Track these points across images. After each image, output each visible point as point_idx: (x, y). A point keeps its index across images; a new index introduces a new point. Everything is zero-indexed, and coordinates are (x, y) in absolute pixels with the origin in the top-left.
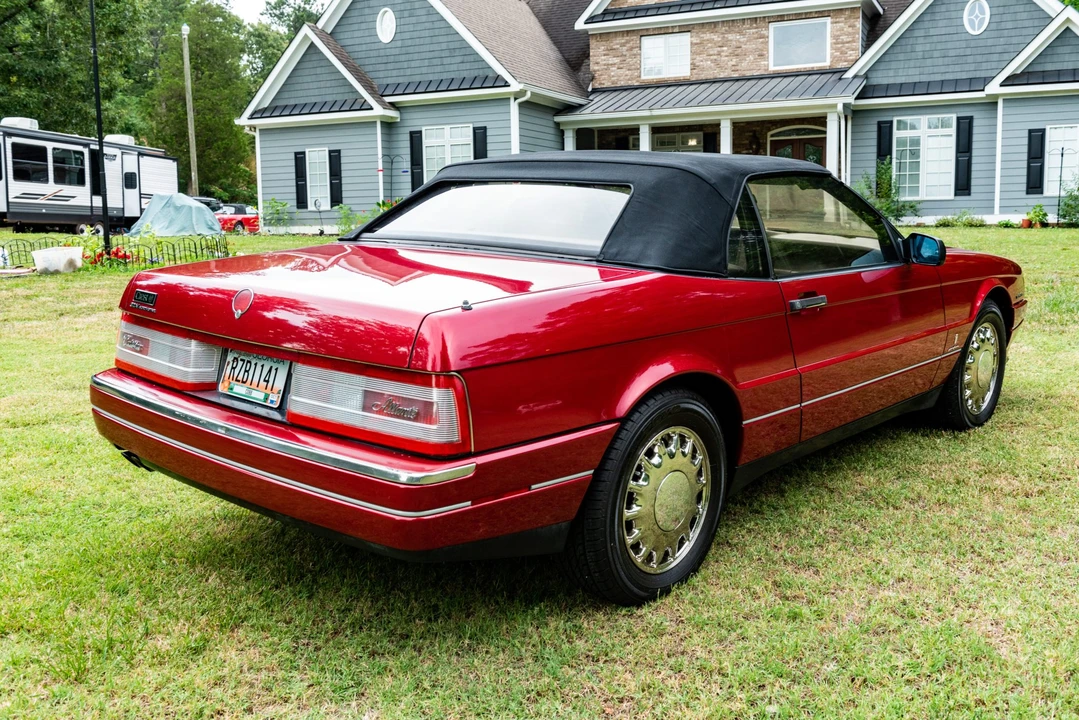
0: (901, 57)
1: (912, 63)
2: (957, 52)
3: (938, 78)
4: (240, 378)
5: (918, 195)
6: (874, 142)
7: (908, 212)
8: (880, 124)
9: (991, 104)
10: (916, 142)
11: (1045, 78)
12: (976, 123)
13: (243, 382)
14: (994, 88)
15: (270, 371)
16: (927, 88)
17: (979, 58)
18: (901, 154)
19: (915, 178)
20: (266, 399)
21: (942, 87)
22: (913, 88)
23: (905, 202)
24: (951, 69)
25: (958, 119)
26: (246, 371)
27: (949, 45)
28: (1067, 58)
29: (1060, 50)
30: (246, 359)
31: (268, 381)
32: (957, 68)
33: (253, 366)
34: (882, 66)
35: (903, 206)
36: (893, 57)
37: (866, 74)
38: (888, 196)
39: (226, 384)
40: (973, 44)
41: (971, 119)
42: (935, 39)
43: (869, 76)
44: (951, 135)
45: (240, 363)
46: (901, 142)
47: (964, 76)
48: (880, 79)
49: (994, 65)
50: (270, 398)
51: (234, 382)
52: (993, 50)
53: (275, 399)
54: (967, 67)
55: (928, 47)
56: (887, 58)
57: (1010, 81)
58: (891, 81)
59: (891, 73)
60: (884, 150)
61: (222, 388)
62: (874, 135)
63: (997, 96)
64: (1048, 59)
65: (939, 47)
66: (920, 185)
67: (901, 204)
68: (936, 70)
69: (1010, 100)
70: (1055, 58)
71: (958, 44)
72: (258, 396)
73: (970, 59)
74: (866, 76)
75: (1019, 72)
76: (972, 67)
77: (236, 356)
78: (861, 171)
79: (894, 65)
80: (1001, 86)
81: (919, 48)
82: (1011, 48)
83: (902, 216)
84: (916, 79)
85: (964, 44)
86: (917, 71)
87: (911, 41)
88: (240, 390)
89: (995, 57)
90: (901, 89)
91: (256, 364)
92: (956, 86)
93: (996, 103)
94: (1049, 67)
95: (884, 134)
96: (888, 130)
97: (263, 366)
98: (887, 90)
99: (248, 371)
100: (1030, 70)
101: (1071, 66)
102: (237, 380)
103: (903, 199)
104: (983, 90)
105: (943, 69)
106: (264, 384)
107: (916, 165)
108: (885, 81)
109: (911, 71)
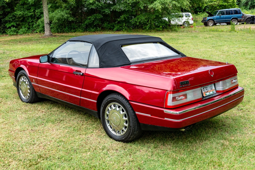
4: (206, 91)
13: (207, 92)
15: (211, 87)
20: (213, 92)
30: (205, 87)
33: (207, 88)
39: (205, 94)
45: (205, 88)
50: (214, 92)
51: (206, 93)
53: (215, 91)
61: (204, 96)
72: (211, 93)
77: (203, 87)
88: (208, 94)
97: (209, 87)
102: (206, 92)
106: (211, 90)
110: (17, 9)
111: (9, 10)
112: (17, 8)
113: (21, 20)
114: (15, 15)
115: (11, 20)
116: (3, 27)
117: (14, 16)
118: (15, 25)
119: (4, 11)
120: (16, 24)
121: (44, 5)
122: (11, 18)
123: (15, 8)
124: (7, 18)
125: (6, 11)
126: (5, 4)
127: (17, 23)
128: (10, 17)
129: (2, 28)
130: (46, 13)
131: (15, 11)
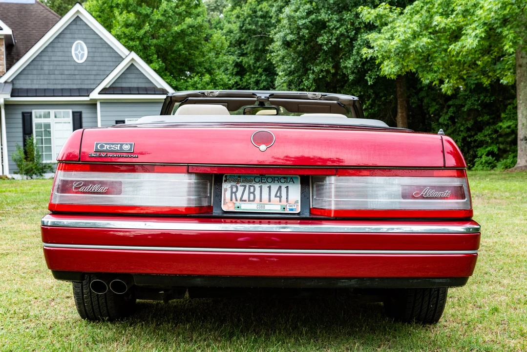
0: (35, 72)
1: (42, 77)
2: (70, 72)
3: (59, 87)
4: (245, 199)
5: (51, 159)
6: (21, 125)
7: (49, 170)
8: (23, 114)
9: (93, 105)
10: (48, 126)
11: (123, 91)
12: (84, 115)
13: (249, 201)
14: (95, 95)
15: (280, 190)
16: (53, 93)
17: (83, 77)
18: (39, 134)
19: (49, 149)
20: (284, 209)
21: (62, 92)
22: (45, 92)
23: (45, 164)
24: (66, 82)
25: (73, 113)
26: (250, 193)
27: (64, 68)
28: (133, 80)
29: (129, 76)
30: (247, 184)
31: (280, 197)
32: (70, 82)
33: (258, 189)
34: (22, 77)
35: (45, 166)
36: (29, 72)
37: (12, 81)
38: (32, 160)
39: (230, 205)
40: (79, 68)
41: (81, 113)
42: (56, 63)
43: (14, 82)
44: (70, 123)
45: (241, 189)
46: (39, 126)
47: (75, 87)
48: (22, 85)
49: (92, 82)
50: (289, 208)
51: (239, 202)
52: (91, 72)
53: (295, 207)
54: (76, 82)
55: (51, 68)
56: (25, 72)
57: (104, 91)
58: (29, 87)
59: (29, 82)
60: (27, 130)
61: (225, 208)
62: (21, 121)
63: (96, 100)
64: (123, 80)
65: (58, 68)
66: (52, 153)
67: (43, 165)
68: (57, 82)
69: (104, 103)
70: (127, 80)
71: (69, 68)
72: (273, 207)
73: (78, 77)
74: (12, 82)
75: (108, 87)
76: (79, 82)
77: (233, 184)
78: (14, 144)
79: (30, 77)
80: (99, 94)
81: (46, 68)
82: (101, 73)
83: (45, 172)
84: (45, 87)
85: (73, 68)
86: (46, 82)
87: (40, 63)
88: (249, 207)
89: (92, 77)
90: (36, 92)
91: (261, 187)
92: (71, 92)
93: (96, 104)
94: (124, 85)
95: (27, 120)
96: (29, 117)
97: (269, 187)
98: (27, 92)
99: (253, 193)
100: (114, 86)
101: (135, 85)
103: (44, 162)
104: (88, 96)
105: (61, 82)
106: (275, 199)
107: (49, 141)
108: (25, 87)
109: (42, 82)
110: (506, 117)
111: (486, 118)
112: (506, 114)
113: (510, 139)
114: (498, 129)
115: (488, 139)
116: (473, 155)
117: (496, 131)
118: (496, 150)
119: (476, 122)
120: (499, 149)
121: (520, 95)
122: (489, 135)
123: (503, 115)
124: (480, 137)
125: (479, 120)
126: (477, 105)
127: (501, 146)
128: (487, 133)
129: (471, 157)
130: (523, 114)
131: (501, 121)
